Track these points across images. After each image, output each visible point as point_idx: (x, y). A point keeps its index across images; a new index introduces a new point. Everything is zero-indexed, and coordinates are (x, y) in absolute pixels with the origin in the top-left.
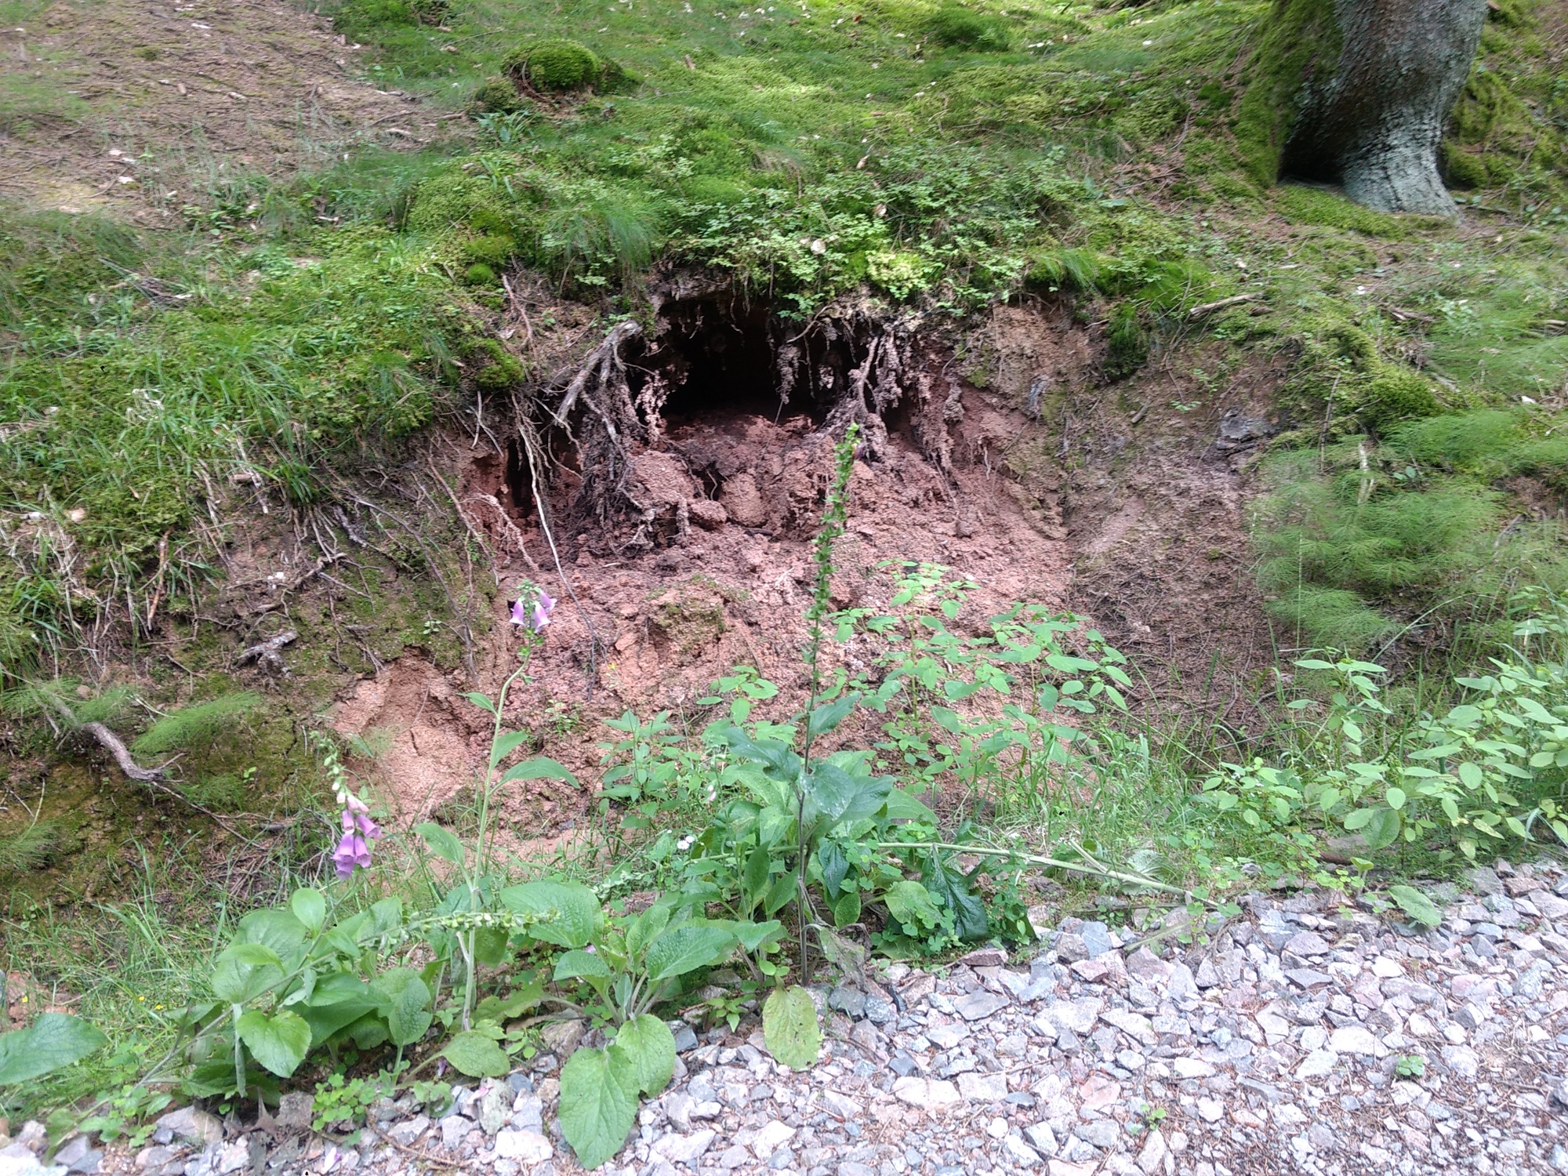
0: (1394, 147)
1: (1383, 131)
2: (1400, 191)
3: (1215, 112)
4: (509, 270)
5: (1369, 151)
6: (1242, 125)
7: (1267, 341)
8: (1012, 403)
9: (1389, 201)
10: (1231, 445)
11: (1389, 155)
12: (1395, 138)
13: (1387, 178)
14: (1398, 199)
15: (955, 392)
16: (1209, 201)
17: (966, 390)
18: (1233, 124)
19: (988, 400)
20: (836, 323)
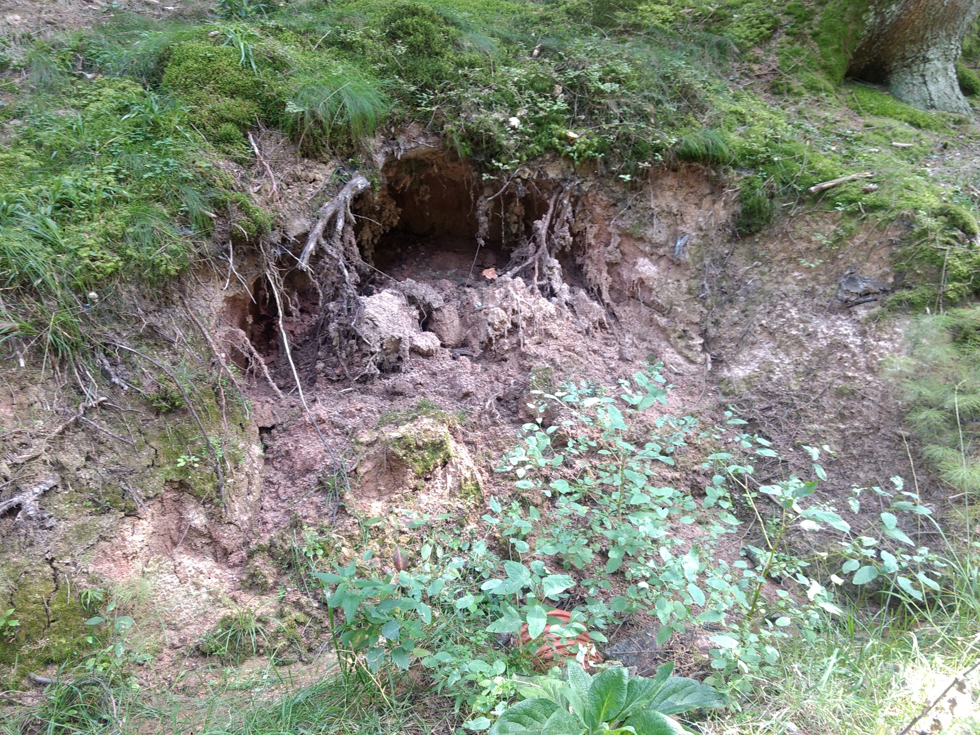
0: (932, 60)
1: (925, 47)
2: (933, 93)
3: (801, 26)
4: (256, 130)
5: (913, 62)
6: (823, 36)
7: (880, 214)
8: (661, 251)
9: (925, 101)
10: (853, 299)
11: (927, 66)
12: (933, 53)
13: (925, 83)
14: (931, 100)
15: (615, 241)
16: (799, 94)
17: (624, 238)
18: (815, 35)
19: (641, 247)
20: (525, 182)
